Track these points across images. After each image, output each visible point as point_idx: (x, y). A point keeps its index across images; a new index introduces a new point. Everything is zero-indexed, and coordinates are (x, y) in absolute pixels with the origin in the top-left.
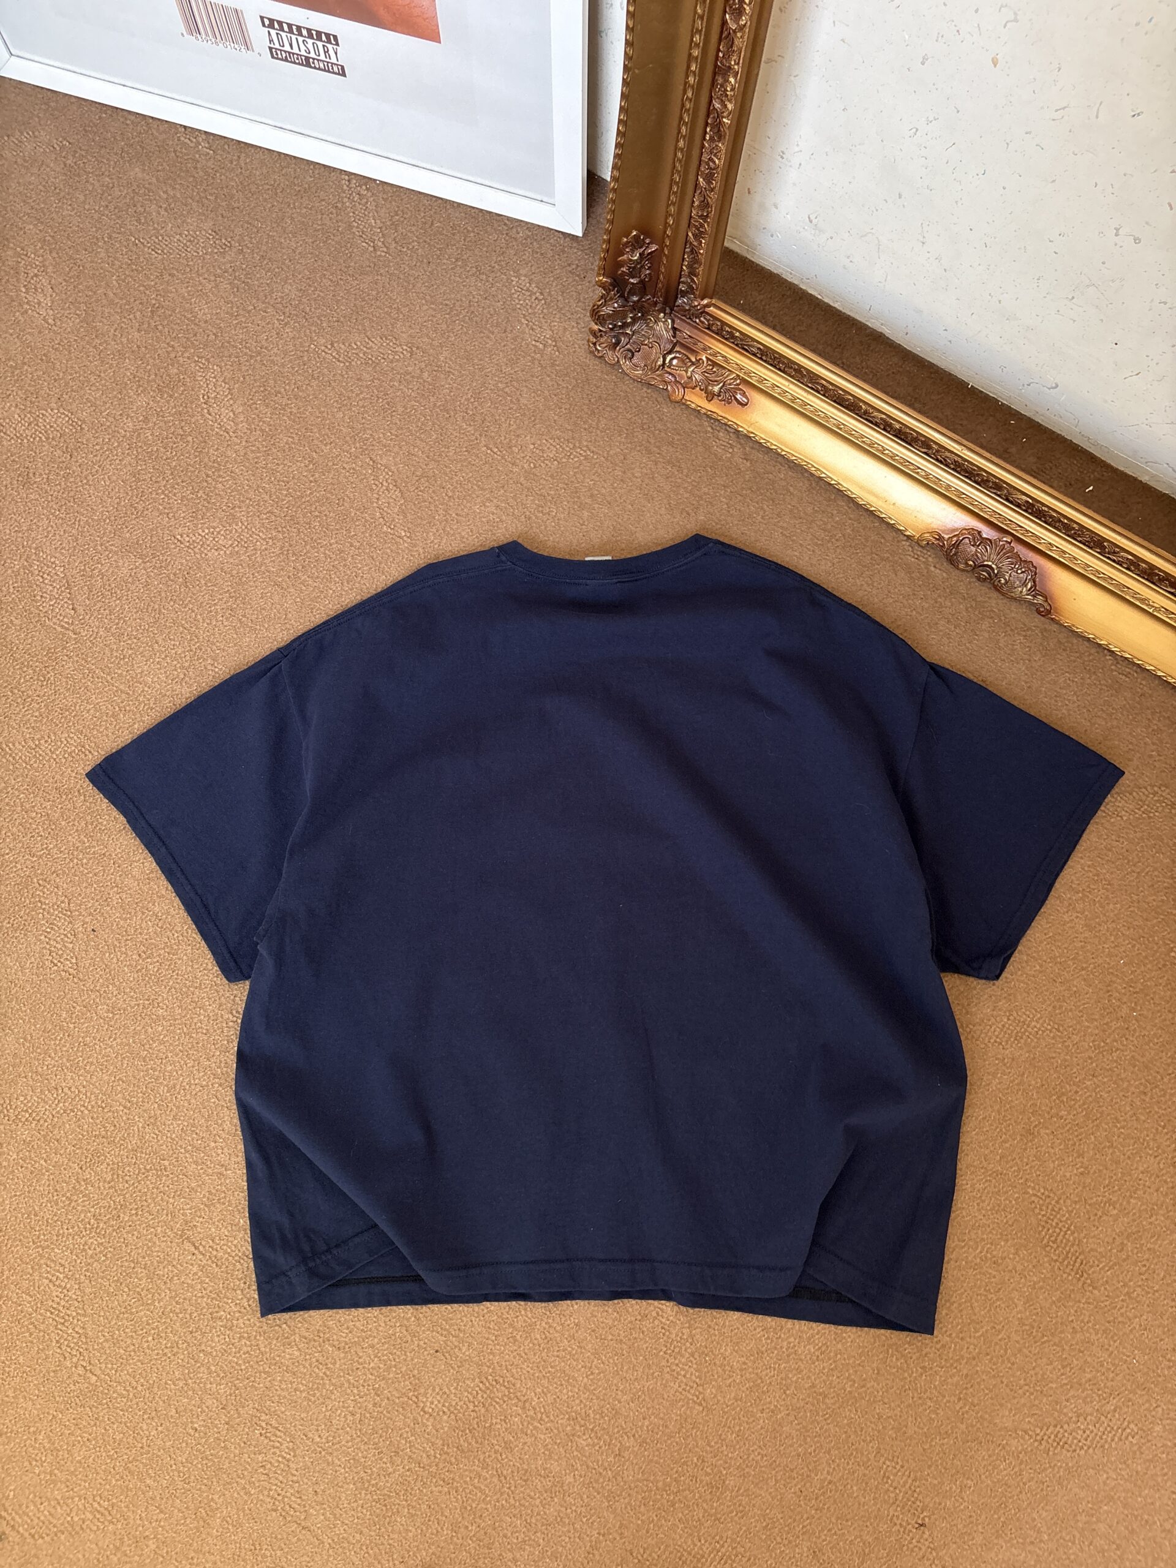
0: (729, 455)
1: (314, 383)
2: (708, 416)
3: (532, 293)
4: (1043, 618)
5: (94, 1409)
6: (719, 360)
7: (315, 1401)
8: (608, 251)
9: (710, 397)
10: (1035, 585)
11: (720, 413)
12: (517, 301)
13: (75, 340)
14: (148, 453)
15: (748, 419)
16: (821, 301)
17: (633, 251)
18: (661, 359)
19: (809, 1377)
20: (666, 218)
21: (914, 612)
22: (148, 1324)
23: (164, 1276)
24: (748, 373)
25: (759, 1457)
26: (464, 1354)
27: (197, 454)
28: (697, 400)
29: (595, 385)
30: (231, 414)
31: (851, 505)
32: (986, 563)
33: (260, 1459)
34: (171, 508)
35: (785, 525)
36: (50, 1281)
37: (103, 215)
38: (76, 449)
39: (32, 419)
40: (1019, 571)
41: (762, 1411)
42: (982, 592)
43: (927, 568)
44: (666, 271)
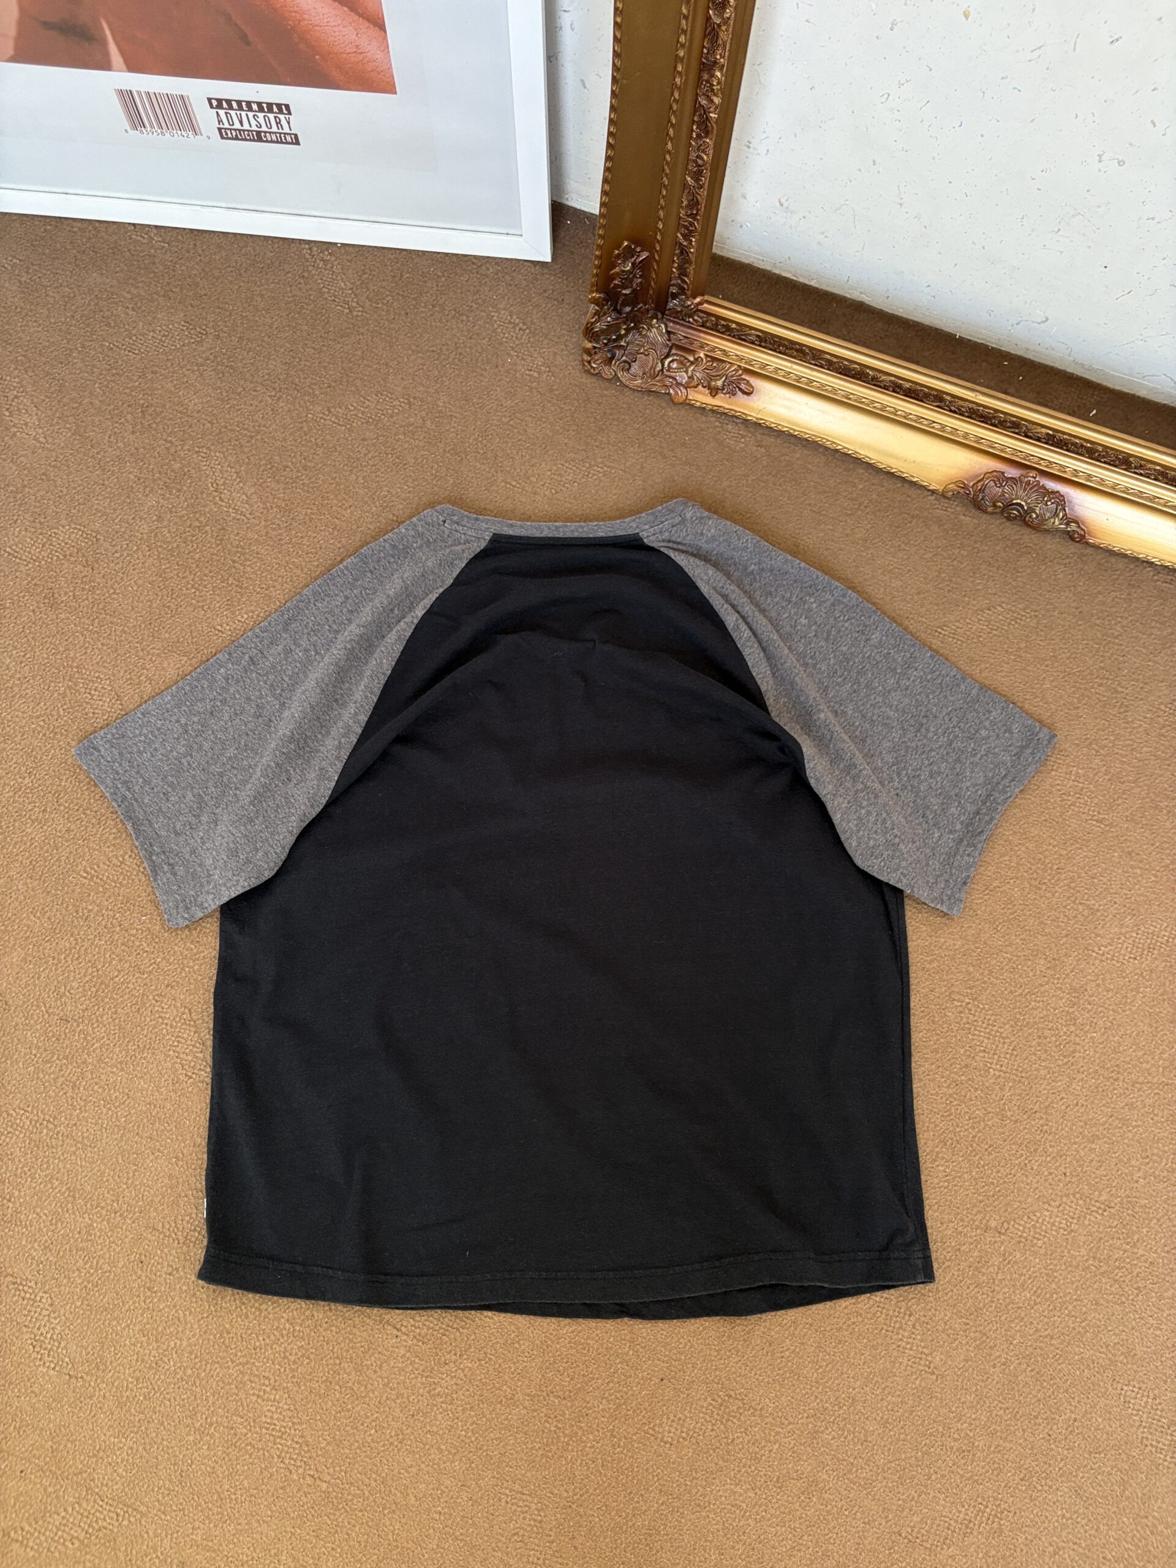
0: (742, 445)
1: (320, 451)
2: (714, 411)
3: (515, 325)
4: (1078, 544)
5: (332, 1517)
6: (718, 354)
7: (553, 1456)
8: (599, 267)
9: (714, 392)
10: (1066, 514)
11: (727, 406)
12: (502, 335)
13: (71, 454)
14: (169, 550)
15: (755, 406)
16: (796, 282)
17: (624, 262)
18: (660, 365)
19: (1031, 1323)
20: (658, 224)
21: (955, 562)
22: (367, 1417)
23: (372, 1365)
24: (749, 362)
25: (1002, 1412)
26: (689, 1376)
27: (218, 542)
28: (701, 397)
29: (597, 402)
30: (244, 497)
31: (871, 471)
32: (1014, 502)
33: (512, 1526)
34: (204, 601)
35: (812, 502)
36: (258, 1396)
37: (71, 326)
38: (97, 561)
39: (45, 540)
40: (1049, 503)
41: (994, 1366)
42: (1012, 530)
43: (956, 518)
44: (657, 277)
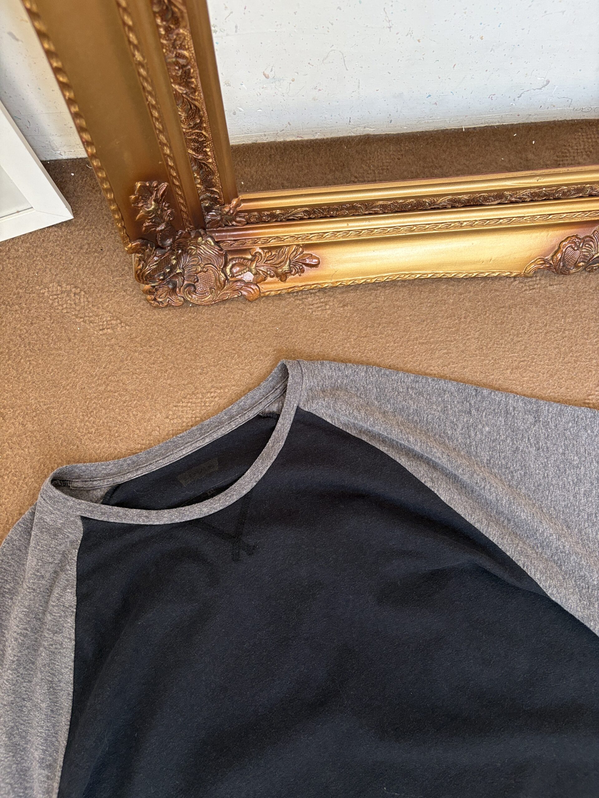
0: (329, 312)
2: (289, 293)
3: (69, 293)
6: (273, 243)
8: (123, 219)
9: (283, 277)
11: (300, 284)
12: (60, 308)
15: (327, 273)
16: (302, 141)
17: (145, 202)
18: (223, 275)
20: (163, 150)
21: (567, 332)
24: (306, 237)
28: (273, 286)
29: (180, 331)
32: (595, 257)
35: (417, 335)
43: (545, 291)
44: (185, 200)
